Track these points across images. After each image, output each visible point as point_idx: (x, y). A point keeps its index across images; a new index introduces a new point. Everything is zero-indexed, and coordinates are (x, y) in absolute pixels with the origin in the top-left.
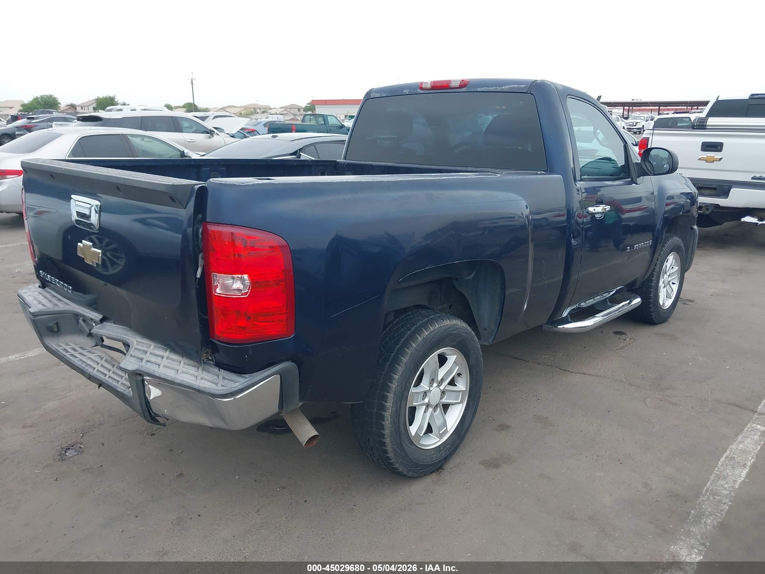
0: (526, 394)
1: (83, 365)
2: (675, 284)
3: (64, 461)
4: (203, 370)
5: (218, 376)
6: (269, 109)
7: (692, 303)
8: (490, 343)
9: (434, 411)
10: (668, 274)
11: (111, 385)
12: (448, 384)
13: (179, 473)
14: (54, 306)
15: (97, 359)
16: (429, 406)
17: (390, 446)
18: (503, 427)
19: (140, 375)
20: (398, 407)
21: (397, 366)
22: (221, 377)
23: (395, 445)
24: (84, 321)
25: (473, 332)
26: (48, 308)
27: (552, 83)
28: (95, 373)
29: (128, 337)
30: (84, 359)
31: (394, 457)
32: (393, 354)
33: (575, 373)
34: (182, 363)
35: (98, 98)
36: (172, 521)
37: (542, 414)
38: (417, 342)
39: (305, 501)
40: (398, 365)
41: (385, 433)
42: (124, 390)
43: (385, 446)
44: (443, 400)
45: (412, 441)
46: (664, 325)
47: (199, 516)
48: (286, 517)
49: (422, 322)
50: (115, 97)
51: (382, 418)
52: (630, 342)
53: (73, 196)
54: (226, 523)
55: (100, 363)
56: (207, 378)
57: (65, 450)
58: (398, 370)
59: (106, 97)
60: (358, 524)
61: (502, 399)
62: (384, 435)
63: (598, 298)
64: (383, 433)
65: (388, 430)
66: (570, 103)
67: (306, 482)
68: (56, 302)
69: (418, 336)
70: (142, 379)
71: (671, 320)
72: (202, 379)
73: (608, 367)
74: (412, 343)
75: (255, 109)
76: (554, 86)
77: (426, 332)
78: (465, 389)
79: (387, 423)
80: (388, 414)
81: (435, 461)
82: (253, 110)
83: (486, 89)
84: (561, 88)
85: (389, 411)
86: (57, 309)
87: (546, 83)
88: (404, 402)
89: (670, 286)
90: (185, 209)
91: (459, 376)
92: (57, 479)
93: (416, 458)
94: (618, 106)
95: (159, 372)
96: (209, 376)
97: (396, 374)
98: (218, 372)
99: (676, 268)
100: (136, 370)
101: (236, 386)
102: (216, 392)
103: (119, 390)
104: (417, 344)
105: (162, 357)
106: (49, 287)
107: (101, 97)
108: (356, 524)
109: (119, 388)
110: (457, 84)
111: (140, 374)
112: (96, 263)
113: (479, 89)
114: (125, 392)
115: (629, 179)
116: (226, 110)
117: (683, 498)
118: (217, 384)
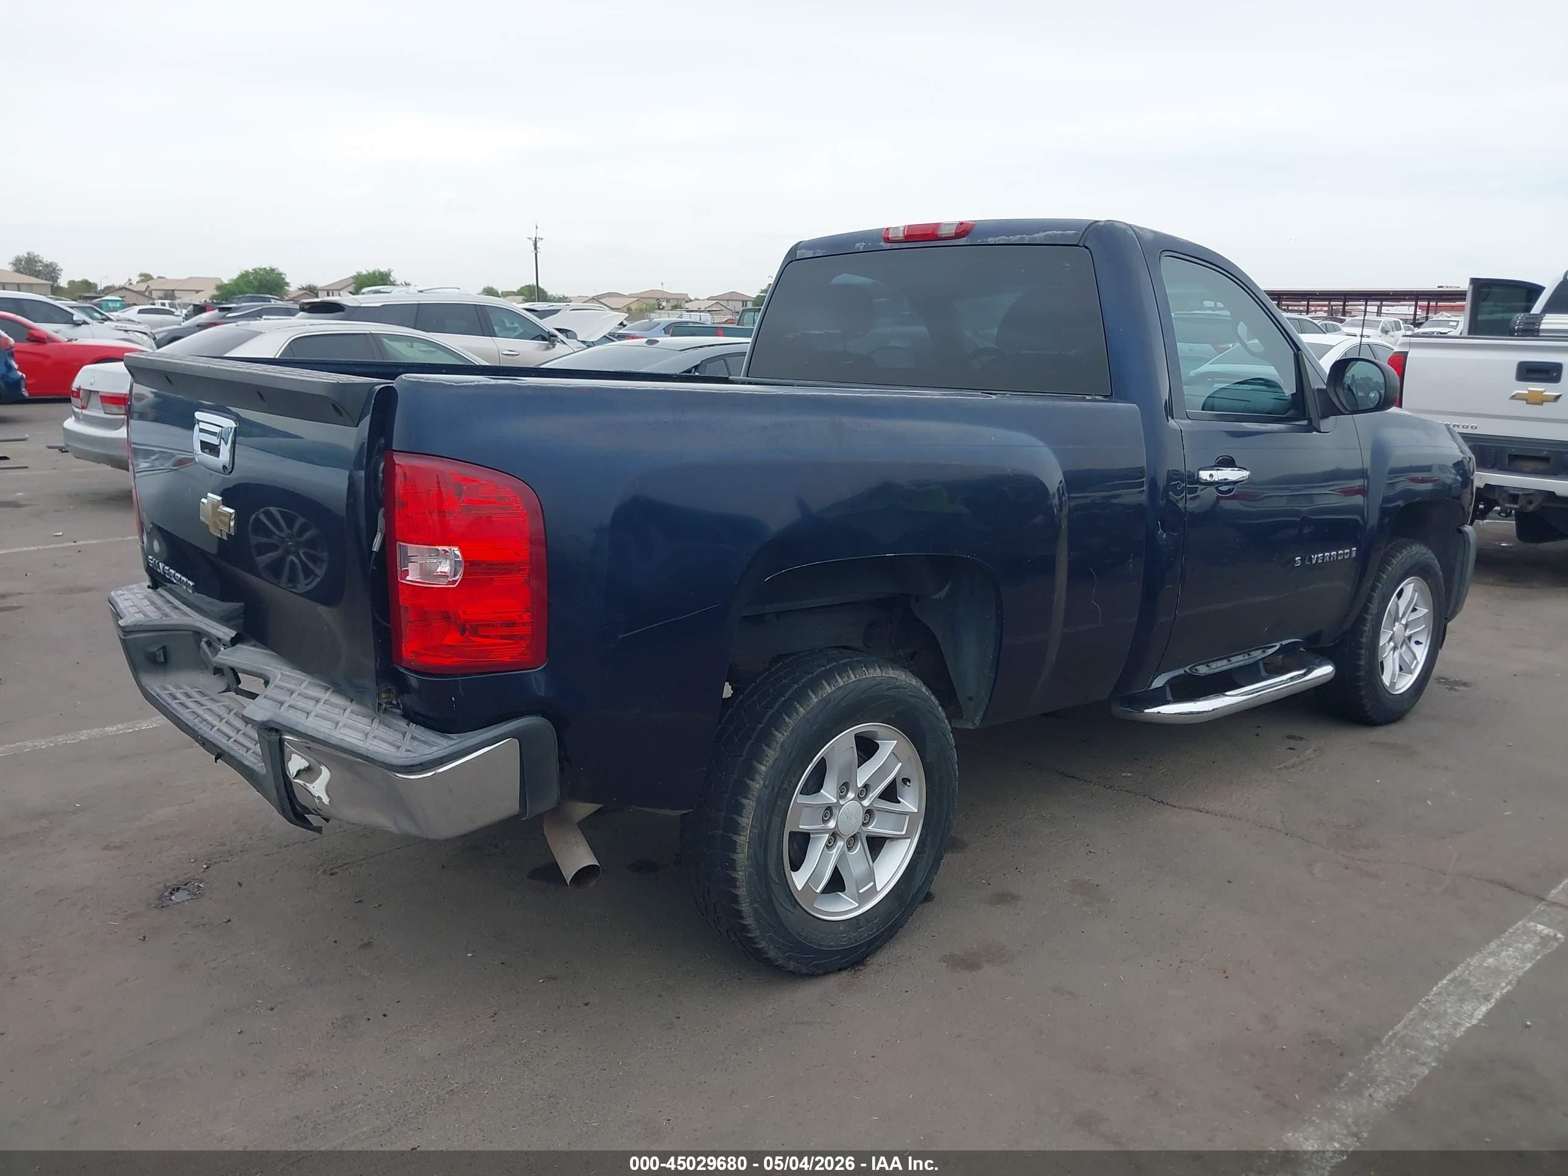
0: (1067, 840)
1: (196, 721)
2: (1421, 643)
3: (164, 908)
4: (379, 723)
5: (404, 734)
6: (686, 302)
7: (1468, 689)
8: (976, 725)
9: (849, 849)
10: (1404, 622)
11: (235, 755)
12: (879, 798)
13: (366, 940)
14: (161, 616)
15: (222, 712)
16: (838, 838)
17: (747, 904)
18: (1004, 898)
19: (277, 731)
20: (765, 827)
21: (765, 748)
22: (409, 736)
23: (758, 902)
24: (209, 644)
25: (933, 698)
26: (150, 621)
27: (1130, 226)
28: (212, 735)
29: (270, 668)
30: (200, 711)
31: (756, 927)
32: (761, 726)
33: (1180, 808)
34: (348, 711)
35: (359, 275)
36: (334, 1021)
37: (1089, 878)
38: (808, 705)
39: (586, 1004)
40: (768, 746)
41: (737, 876)
42: (255, 764)
43: (737, 902)
44: (869, 828)
45: (796, 900)
46: (1393, 727)
47: (385, 1015)
48: (543, 1029)
49: (823, 668)
50: (390, 273)
51: (732, 846)
52: (1311, 756)
53: (198, 415)
54: (431, 1031)
55: (224, 718)
56: (384, 737)
57: (170, 890)
58: (767, 756)
59: (374, 273)
60: (676, 1049)
61: (1016, 848)
62: (735, 880)
63: (1238, 660)
64: (734, 876)
65: (742, 871)
66: (1168, 266)
67: (595, 971)
68: (168, 611)
69: (811, 693)
70: (280, 739)
71: (1411, 718)
72: (374, 737)
73: (1251, 800)
74: (798, 706)
75: (657, 299)
76: (1133, 233)
77: (828, 687)
78: (916, 811)
79: (742, 856)
80: (743, 840)
81: (846, 945)
82: (655, 302)
83: (1004, 240)
84: (1150, 236)
85: (745, 833)
86: (166, 621)
87: (1117, 227)
88: (776, 820)
89: (1410, 648)
90: (357, 427)
91: (905, 784)
92: (145, 937)
93: (802, 934)
94: (1405, 300)
95: (306, 724)
96: (388, 733)
97: (762, 764)
98: (405, 727)
99: (1423, 611)
100: (268, 721)
101: (431, 752)
102: (395, 762)
103: (246, 763)
104: (808, 709)
105: (317, 701)
106: (164, 587)
107: (365, 273)
108: (673, 1049)
109: (247, 759)
110: (952, 231)
111: (276, 729)
112: (227, 533)
113: (991, 240)
114: (255, 767)
115: (1305, 423)
116: (601, 300)
117: (1338, 1047)
118: (399, 747)
